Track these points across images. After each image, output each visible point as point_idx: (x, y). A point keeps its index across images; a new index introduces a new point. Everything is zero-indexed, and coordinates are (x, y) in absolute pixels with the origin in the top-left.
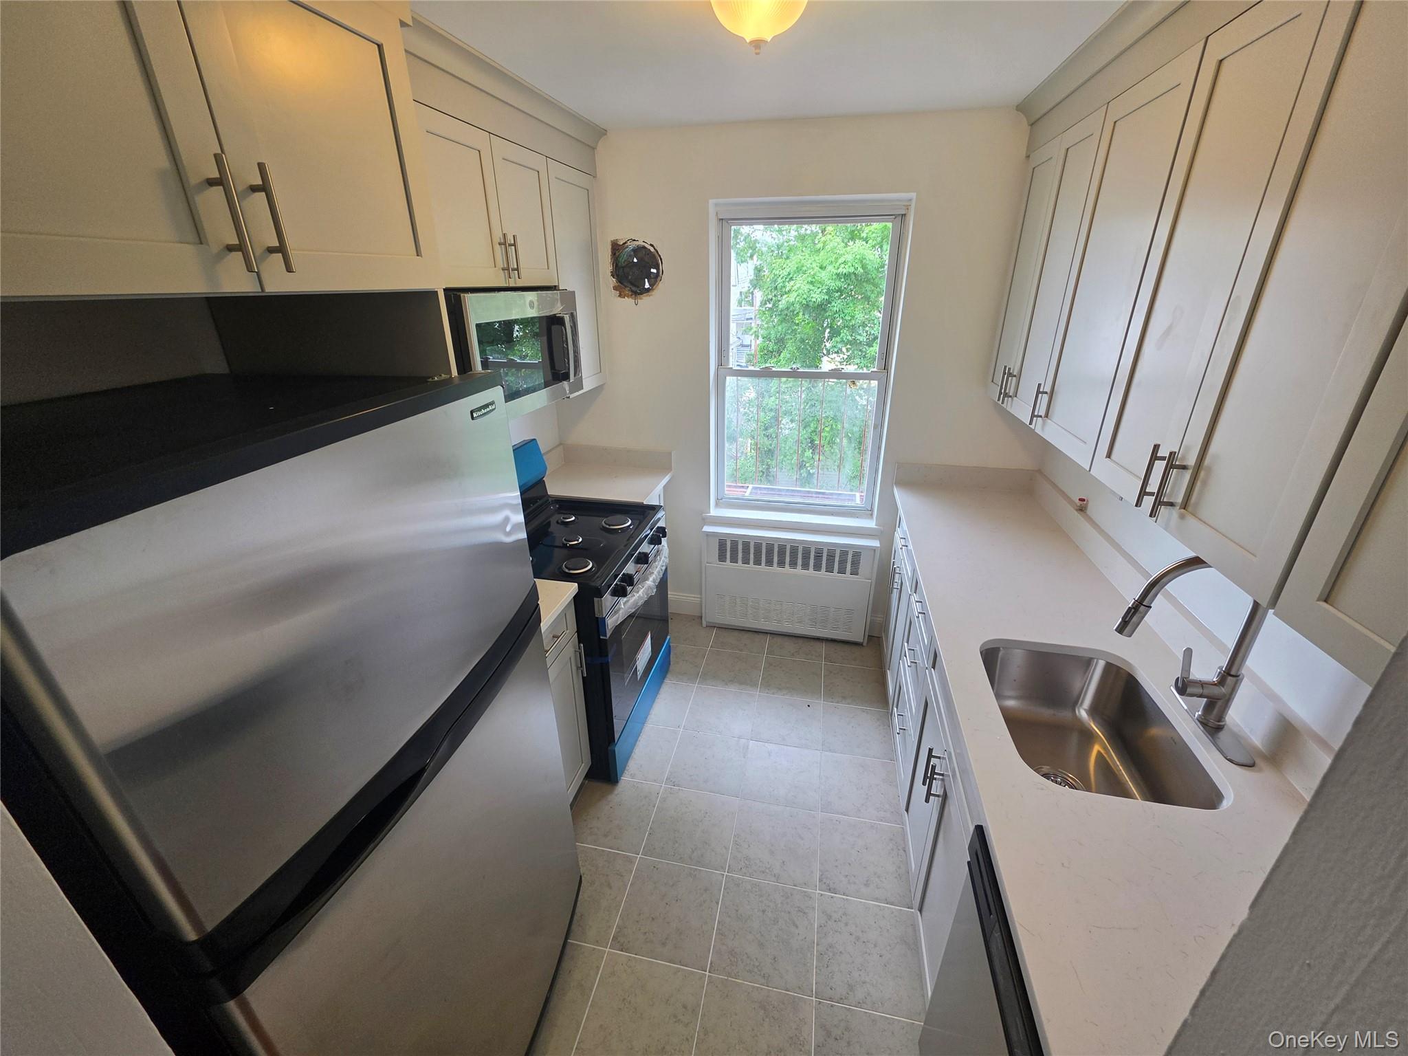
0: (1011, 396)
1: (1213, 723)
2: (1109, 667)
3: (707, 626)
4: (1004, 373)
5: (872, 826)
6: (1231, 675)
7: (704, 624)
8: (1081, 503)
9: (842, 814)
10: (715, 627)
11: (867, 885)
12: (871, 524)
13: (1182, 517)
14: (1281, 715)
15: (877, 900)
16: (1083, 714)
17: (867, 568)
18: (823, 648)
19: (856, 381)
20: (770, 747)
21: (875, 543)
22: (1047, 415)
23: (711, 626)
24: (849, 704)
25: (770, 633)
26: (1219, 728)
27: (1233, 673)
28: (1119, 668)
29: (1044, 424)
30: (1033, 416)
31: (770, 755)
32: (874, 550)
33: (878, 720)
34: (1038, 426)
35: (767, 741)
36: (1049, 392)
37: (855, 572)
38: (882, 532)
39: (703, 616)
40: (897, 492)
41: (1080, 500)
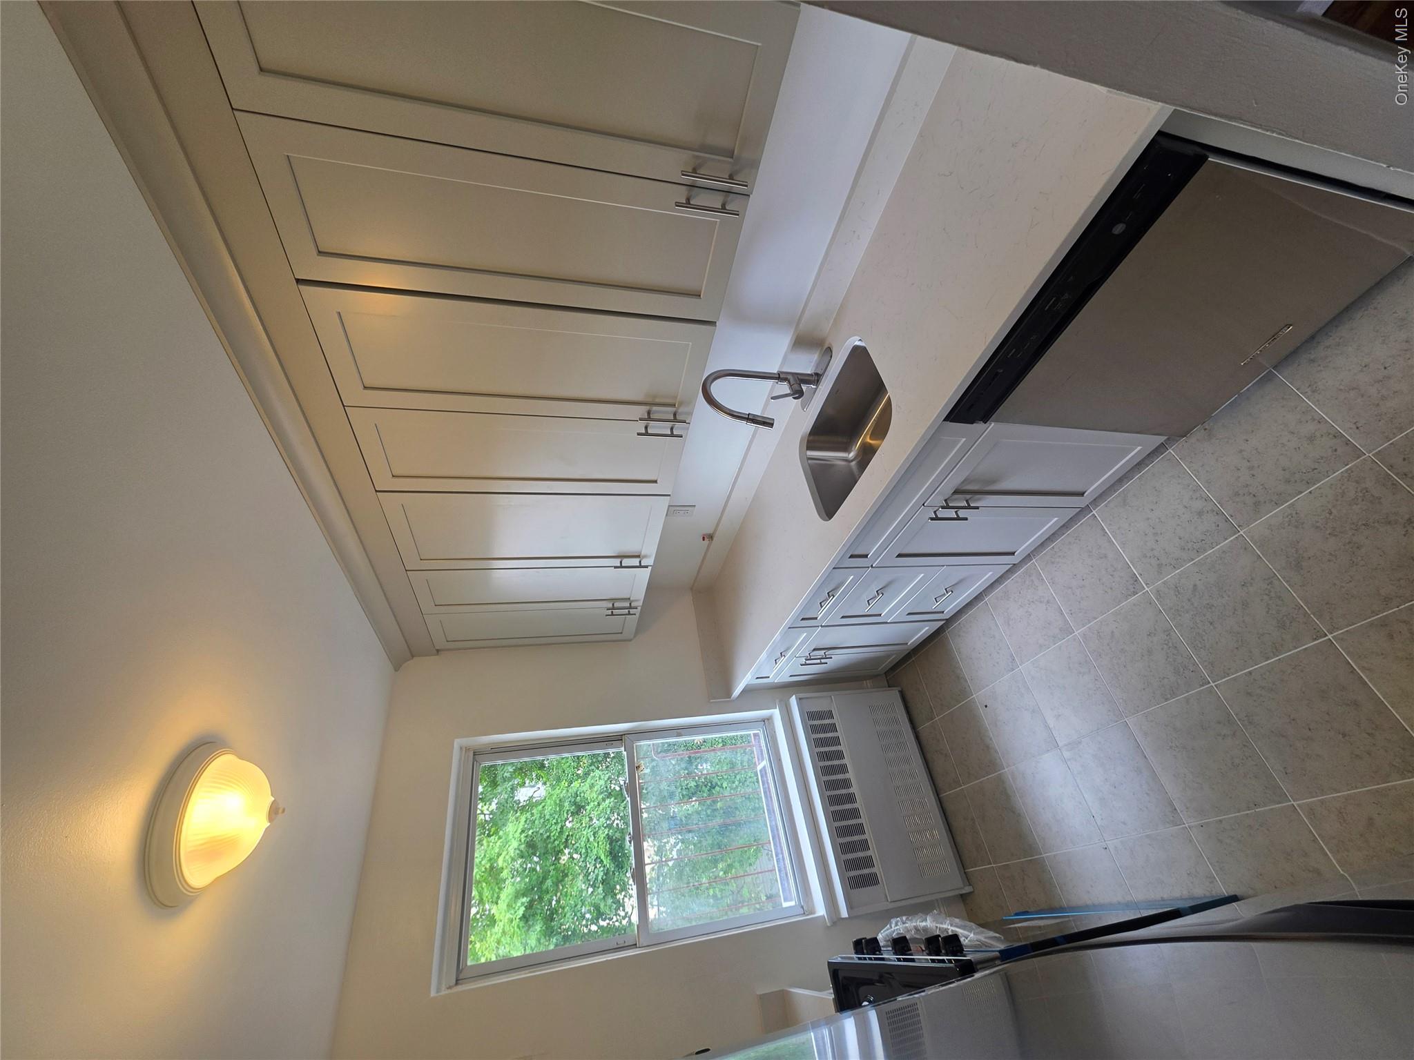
0: (630, 604)
1: (816, 378)
2: (809, 448)
3: (970, 885)
4: (612, 614)
5: (1053, 583)
6: (779, 377)
7: (968, 889)
8: (706, 539)
9: (1062, 614)
10: (965, 873)
11: (1106, 556)
12: (776, 713)
13: (681, 404)
14: (792, 348)
15: (1110, 541)
16: (852, 455)
17: (821, 702)
18: (924, 728)
19: (636, 765)
20: (1051, 722)
21: (793, 701)
22: (638, 556)
23: (967, 879)
24: (961, 670)
25: (938, 795)
26: (817, 374)
27: (777, 376)
28: (808, 441)
29: (645, 557)
30: (640, 566)
31: (1060, 716)
32: (800, 700)
33: (959, 636)
34: (649, 561)
35: (1047, 727)
36: (619, 560)
37: (830, 715)
38: (780, 701)
39: (957, 892)
40: (737, 692)
41: (704, 540)
